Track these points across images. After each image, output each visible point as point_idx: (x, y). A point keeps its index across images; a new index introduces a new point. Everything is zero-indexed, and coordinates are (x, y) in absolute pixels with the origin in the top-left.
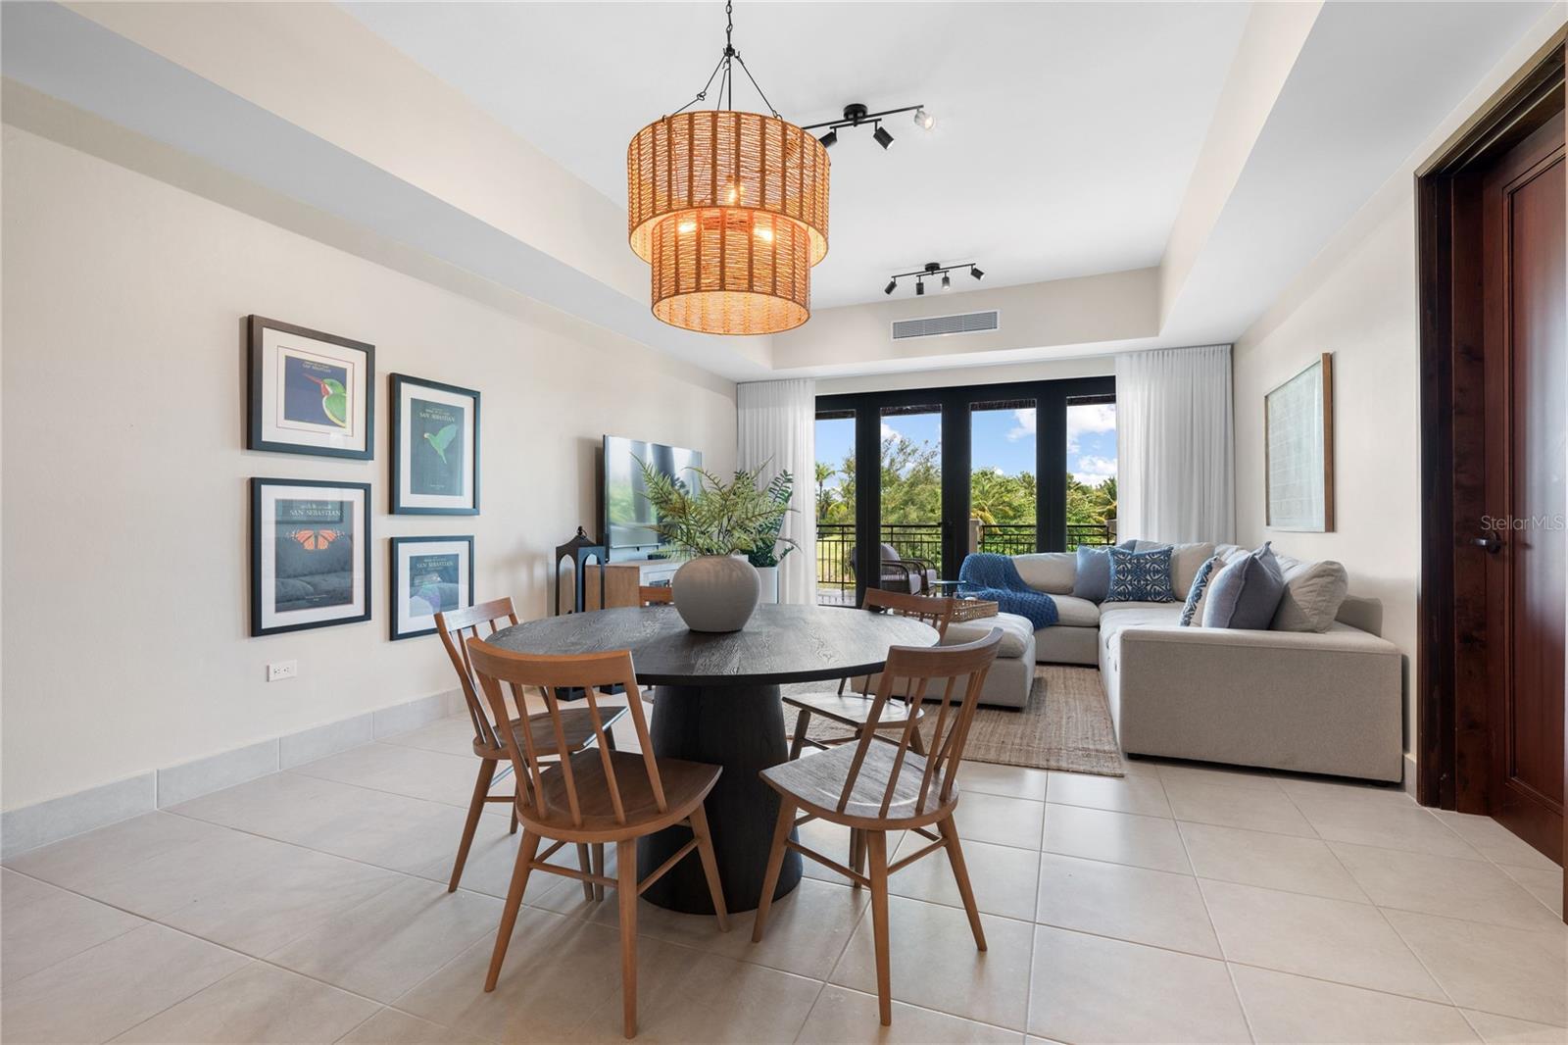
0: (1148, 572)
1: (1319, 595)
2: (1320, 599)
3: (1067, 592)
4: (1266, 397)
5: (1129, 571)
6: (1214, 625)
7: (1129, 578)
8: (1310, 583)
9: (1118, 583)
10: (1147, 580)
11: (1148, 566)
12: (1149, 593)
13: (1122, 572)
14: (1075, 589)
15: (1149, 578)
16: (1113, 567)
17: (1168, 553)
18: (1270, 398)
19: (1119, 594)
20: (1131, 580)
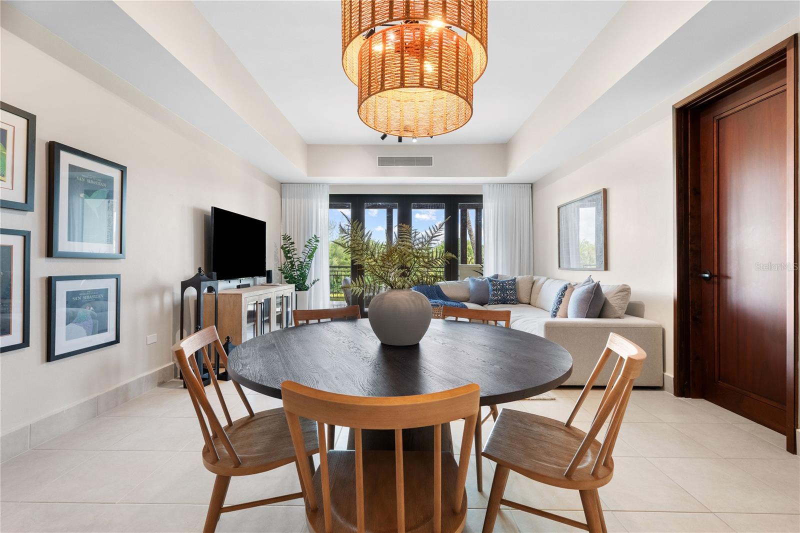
0: (507, 290)
1: (621, 300)
2: (622, 302)
3: (467, 300)
4: (559, 208)
5: (499, 290)
6: (578, 317)
7: (499, 293)
8: (617, 295)
9: (494, 295)
10: (507, 294)
11: (507, 287)
12: (508, 300)
13: (496, 290)
14: (470, 299)
15: (508, 292)
16: (491, 288)
17: (514, 280)
18: (560, 209)
19: (495, 301)
20: (500, 294)
